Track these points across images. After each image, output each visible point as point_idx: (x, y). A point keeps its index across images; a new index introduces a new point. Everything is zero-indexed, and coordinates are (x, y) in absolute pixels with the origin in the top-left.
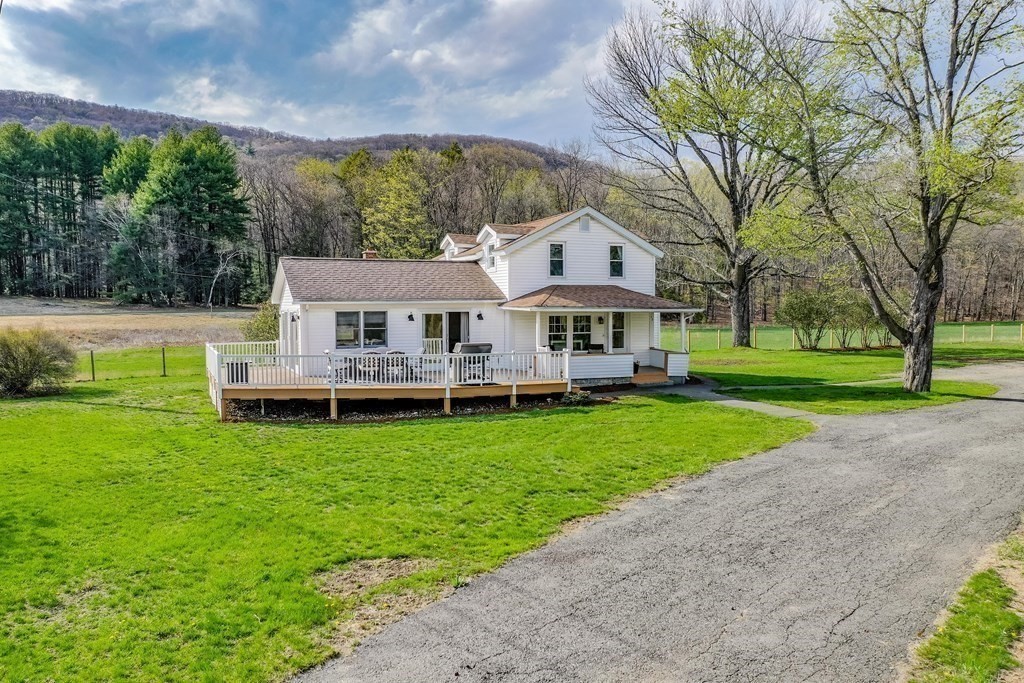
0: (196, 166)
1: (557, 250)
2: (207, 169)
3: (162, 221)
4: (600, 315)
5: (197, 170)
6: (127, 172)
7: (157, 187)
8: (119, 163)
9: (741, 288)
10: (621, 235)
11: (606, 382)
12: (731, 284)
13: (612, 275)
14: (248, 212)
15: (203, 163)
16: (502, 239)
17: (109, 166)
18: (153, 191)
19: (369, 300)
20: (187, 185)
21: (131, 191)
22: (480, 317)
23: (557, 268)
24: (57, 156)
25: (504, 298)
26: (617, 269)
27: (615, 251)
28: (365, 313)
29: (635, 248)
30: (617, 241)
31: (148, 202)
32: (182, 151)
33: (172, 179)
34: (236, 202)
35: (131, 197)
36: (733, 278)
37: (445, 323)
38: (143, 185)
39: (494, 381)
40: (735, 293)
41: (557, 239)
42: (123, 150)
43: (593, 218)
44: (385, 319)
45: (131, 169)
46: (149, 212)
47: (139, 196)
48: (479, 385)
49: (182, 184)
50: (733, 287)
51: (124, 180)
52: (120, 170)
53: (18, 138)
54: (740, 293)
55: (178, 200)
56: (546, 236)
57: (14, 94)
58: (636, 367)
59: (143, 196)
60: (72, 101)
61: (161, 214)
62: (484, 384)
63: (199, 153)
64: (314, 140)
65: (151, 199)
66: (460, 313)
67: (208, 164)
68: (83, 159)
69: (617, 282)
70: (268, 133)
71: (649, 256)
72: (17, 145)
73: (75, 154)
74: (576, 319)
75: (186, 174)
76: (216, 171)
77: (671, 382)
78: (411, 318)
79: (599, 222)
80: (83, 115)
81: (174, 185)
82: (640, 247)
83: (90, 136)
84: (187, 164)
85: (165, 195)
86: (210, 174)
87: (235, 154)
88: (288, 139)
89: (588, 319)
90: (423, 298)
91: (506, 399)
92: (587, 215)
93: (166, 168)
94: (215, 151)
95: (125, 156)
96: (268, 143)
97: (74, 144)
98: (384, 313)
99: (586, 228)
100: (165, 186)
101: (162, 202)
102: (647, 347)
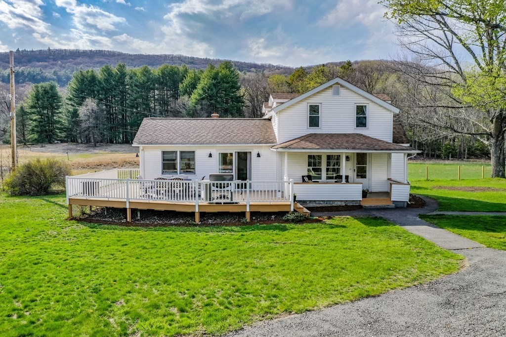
0: (219, 81)
1: (314, 109)
2: (224, 82)
3: (202, 108)
4: (347, 155)
5: (219, 83)
6: (189, 86)
7: (201, 92)
8: (186, 81)
9: (498, 137)
10: (365, 98)
11: (339, 203)
12: (491, 134)
13: (357, 126)
14: (243, 102)
15: (222, 79)
16: (277, 103)
17: (182, 83)
18: (199, 94)
19: (182, 143)
20: (214, 90)
21: (190, 94)
22: (259, 155)
23: (314, 122)
24: (162, 80)
25: (276, 142)
26: (361, 122)
27: (361, 110)
28: (181, 152)
29: (376, 107)
30: (362, 102)
31: (196, 99)
32: (212, 74)
33: (208, 88)
34: (237, 98)
35: (190, 97)
36: (492, 131)
37: (235, 159)
38: (195, 91)
39: (234, 201)
40: (493, 141)
41: (314, 101)
42: (188, 75)
43: (342, 86)
44: (194, 156)
45: (191, 84)
46: (196, 104)
47: (193, 96)
48: (221, 203)
49: (212, 90)
50: (492, 137)
51: (188, 89)
52: (187, 85)
53: (146, 72)
54: (497, 141)
55: (210, 97)
56: (306, 99)
57: (166, 55)
58: (365, 194)
59: (195, 96)
60: (188, 57)
61: (201, 105)
62: (224, 203)
63: (220, 74)
64: (295, 68)
65: (198, 97)
66: (247, 152)
67: (224, 79)
68: (173, 81)
69: (361, 131)
70: (273, 66)
71: (389, 112)
72: (145, 75)
73: (169, 78)
74: (329, 157)
75: (214, 85)
76: (228, 83)
77: (393, 205)
78: (210, 156)
79: (347, 89)
80: (192, 63)
81: (208, 90)
82: (381, 106)
83: (176, 70)
84: (215, 80)
85: (204, 96)
86: (225, 84)
87: (238, 74)
88: (282, 68)
89: (338, 157)
90: (218, 143)
91: (243, 214)
92: (337, 83)
93: (205, 83)
94: (228, 73)
95: (189, 78)
96: (272, 71)
97: (169, 74)
98: (194, 152)
99: (337, 93)
100: (204, 91)
101: (203, 99)
102: (385, 178)
